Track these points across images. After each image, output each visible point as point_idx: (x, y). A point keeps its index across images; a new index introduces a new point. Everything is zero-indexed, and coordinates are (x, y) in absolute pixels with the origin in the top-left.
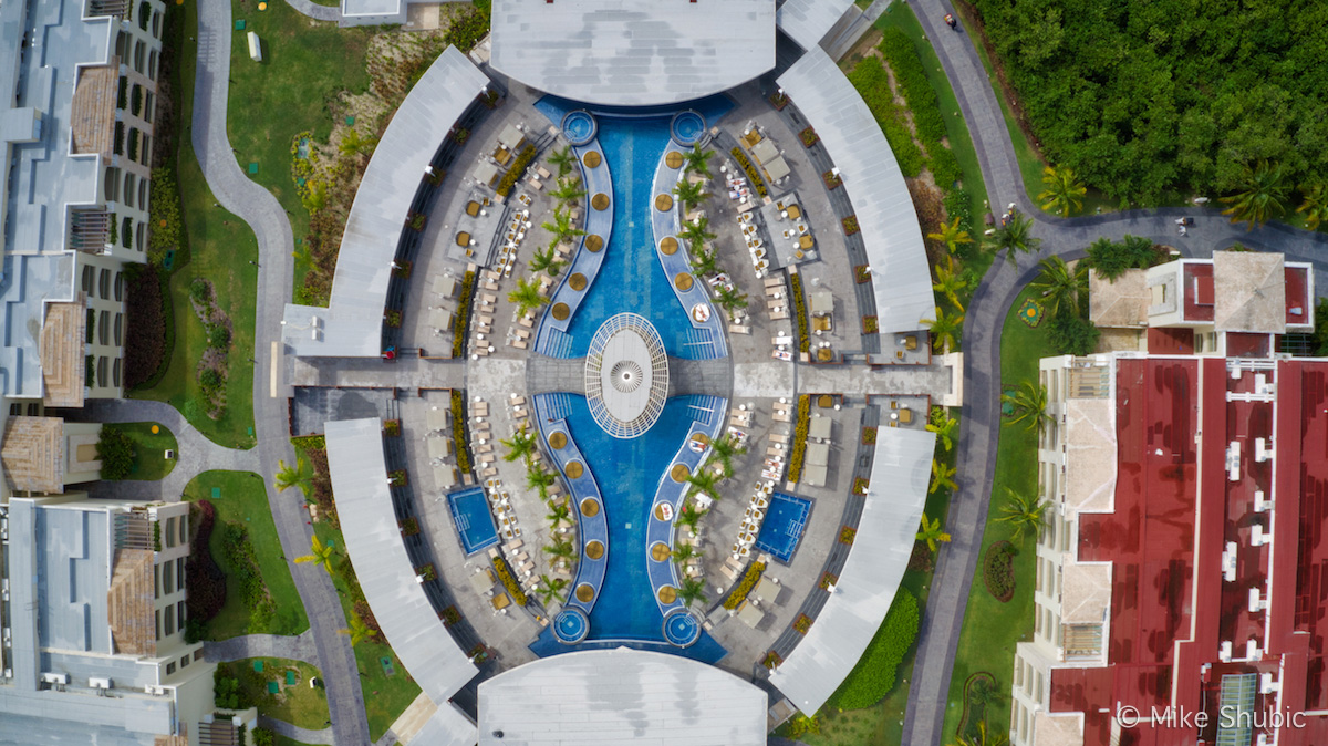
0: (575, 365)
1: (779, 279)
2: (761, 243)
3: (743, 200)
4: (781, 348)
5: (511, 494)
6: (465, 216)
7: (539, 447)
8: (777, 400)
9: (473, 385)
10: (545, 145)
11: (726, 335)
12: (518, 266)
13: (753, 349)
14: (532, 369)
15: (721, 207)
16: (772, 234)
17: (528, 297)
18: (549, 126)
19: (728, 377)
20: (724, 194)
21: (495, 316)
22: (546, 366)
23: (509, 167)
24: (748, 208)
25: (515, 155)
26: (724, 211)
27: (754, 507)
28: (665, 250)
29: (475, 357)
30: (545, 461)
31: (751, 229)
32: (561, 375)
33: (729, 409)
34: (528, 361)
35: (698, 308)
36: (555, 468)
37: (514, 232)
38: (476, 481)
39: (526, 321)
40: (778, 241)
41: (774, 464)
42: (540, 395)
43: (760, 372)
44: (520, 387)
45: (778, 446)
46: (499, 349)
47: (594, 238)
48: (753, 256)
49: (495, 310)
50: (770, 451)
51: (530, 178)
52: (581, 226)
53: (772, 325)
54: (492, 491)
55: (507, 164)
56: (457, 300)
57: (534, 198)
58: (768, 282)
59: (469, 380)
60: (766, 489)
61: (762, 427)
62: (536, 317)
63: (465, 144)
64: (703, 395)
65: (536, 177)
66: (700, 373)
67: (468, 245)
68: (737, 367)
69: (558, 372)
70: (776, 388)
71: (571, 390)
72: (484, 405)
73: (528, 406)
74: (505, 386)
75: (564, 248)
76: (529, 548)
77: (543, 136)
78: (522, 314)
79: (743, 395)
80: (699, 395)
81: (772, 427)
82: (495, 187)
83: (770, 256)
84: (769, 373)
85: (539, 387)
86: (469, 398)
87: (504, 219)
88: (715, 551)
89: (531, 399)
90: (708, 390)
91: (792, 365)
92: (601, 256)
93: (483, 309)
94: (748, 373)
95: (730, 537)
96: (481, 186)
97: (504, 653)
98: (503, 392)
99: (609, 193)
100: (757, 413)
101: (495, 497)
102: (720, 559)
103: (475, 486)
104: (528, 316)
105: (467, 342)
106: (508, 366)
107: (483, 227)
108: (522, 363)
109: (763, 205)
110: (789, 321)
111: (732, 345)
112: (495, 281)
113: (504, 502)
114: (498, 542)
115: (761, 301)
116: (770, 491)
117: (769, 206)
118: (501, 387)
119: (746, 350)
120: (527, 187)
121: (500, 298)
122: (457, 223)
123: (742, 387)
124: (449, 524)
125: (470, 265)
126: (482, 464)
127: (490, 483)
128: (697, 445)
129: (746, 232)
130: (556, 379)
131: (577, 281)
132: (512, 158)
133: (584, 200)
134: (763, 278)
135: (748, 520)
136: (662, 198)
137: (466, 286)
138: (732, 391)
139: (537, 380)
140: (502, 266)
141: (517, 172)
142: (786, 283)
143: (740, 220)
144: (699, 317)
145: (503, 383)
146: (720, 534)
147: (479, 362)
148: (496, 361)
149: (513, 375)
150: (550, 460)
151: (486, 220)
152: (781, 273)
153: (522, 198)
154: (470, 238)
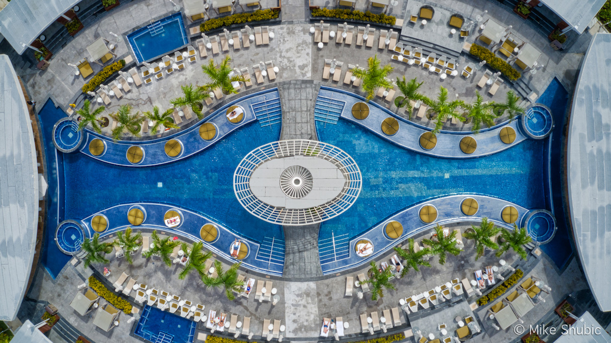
0: (309, 128)
1: (398, 321)
2: (434, 302)
3: (474, 283)
4: (333, 326)
5: (183, 72)
6: (448, 14)
7: (228, 97)
8: (283, 323)
9: (285, 30)
10: (519, 89)
11: (343, 273)
12: (402, 67)
13: (330, 299)
14: (303, 86)
15: (467, 262)
16: (442, 313)
17: (374, 77)
18: (537, 92)
19: (303, 276)
20: (478, 264)
21: (353, 47)
22: (307, 99)
23: (497, 56)
24: (466, 289)
25: (509, 61)
26: (463, 266)
27: (182, 303)
28: (424, 211)
29: (312, 30)
30: (215, 103)
31: (447, 292)
32: (299, 114)
33: (272, 278)
34: (311, 82)
35: (369, 245)
36: (208, 113)
37: (435, 62)
38: (194, 38)
39: (349, 77)
40: (435, 318)
41: (222, 321)
42: (278, 95)
43: (309, 306)
44: (285, 75)
45: (239, 324)
46: (321, 53)
47: (434, 140)
48: (421, 296)
49: (359, 47)
50: (234, 318)
51: (488, 75)
52: (444, 128)
53: (354, 316)
54: (185, 54)
55: (501, 53)
56: (366, 10)
57: (469, 81)
58: (396, 311)
59: (290, 26)
60: (198, 314)
61: (256, 310)
62: (354, 87)
63: (516, 13)
64: (285, 253)
65: (489, 82)
66: (306, 250)
67: (421, 18)
68: (312, 285)
69: (301, 111)
70: (294, 321)
71: (284, 125)
72: (266, 41)
73: (267, 83)
74: (285, 61)
75: (423, 111)
76: (135, 93)
77: (527, 86)
78: (356, 73)
79: (286, 291)
80: (284, 248)
81: (257, 318)
82: (478, 42)
83: (421, 312)
84: (309, 314)
85: (286, 93)
86: (273, 27)
87: (447, 51)
88: (140, 267)
89: (274, 86)
90: (290, 258)
91: (316, 335)
92: (416, 148)
93: (360, 36)
94: (308, 295)
95: (153, 281)
96: (477, 29)
97: (44, 76)
98: (279, 59)
99: (476, 153)
100: (269, 305)
101: (180, 57)
102: (133, 272)
103: (189, 38)
104: (354, 79)
105: (326, 21)
106: (305, 62)
107: (439, 32)
108: (309, 76)
109: (470, 302)
110: (359, 331)
111: (335, 279)
112: (387, 46)
113: (175, 66)
114: (138, 64)
115: (377, 304)
116: (197, 319)
117: (469, 309)
118: (284, 57)
119: (329, 293)
120: (479, 73)
121: (371, 52)
122: (441, 7)
123: (293, 289)
124: (153, 17)
125: (402, 21)
126: (210, 43)
127: (192, 51)
128: (236, 249)
129: (443, 288)
130: (294, 110)
131: (391, 126)
132: (506, 57)
133: (469, 129)
134: (399, 305)
135: (169, 298)
136: (474, 205)
137: (381, 17)
138: (289, 280)
139: (292, 91)
140: (402, 52)
141: (495, 63)
142: (395, 328)
143: (455, 282)
144: (361, 246)
145: (288, 58)
146: (155, 271)
147: (307, 35)
148: (310, 51)
149: (297, 68)
150: (216, 108)
151: (446, 35)
152: (404, 322)
153: (469, 69)
154: (428, 20)
